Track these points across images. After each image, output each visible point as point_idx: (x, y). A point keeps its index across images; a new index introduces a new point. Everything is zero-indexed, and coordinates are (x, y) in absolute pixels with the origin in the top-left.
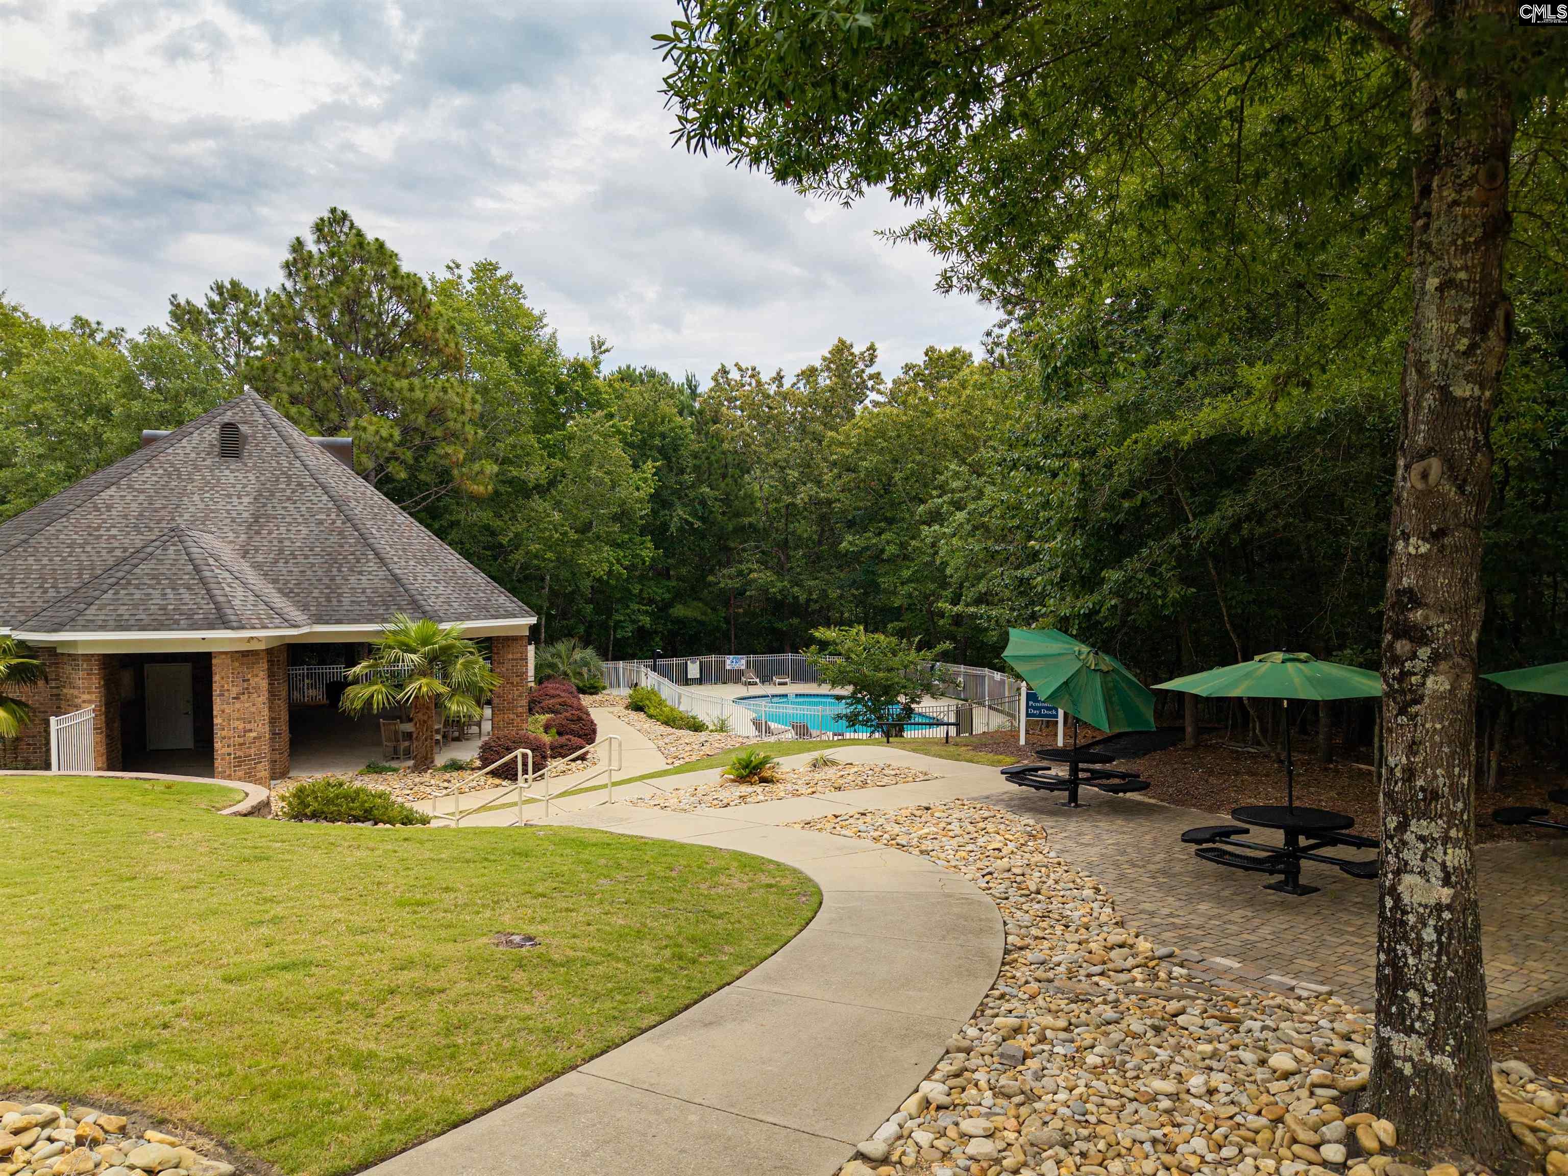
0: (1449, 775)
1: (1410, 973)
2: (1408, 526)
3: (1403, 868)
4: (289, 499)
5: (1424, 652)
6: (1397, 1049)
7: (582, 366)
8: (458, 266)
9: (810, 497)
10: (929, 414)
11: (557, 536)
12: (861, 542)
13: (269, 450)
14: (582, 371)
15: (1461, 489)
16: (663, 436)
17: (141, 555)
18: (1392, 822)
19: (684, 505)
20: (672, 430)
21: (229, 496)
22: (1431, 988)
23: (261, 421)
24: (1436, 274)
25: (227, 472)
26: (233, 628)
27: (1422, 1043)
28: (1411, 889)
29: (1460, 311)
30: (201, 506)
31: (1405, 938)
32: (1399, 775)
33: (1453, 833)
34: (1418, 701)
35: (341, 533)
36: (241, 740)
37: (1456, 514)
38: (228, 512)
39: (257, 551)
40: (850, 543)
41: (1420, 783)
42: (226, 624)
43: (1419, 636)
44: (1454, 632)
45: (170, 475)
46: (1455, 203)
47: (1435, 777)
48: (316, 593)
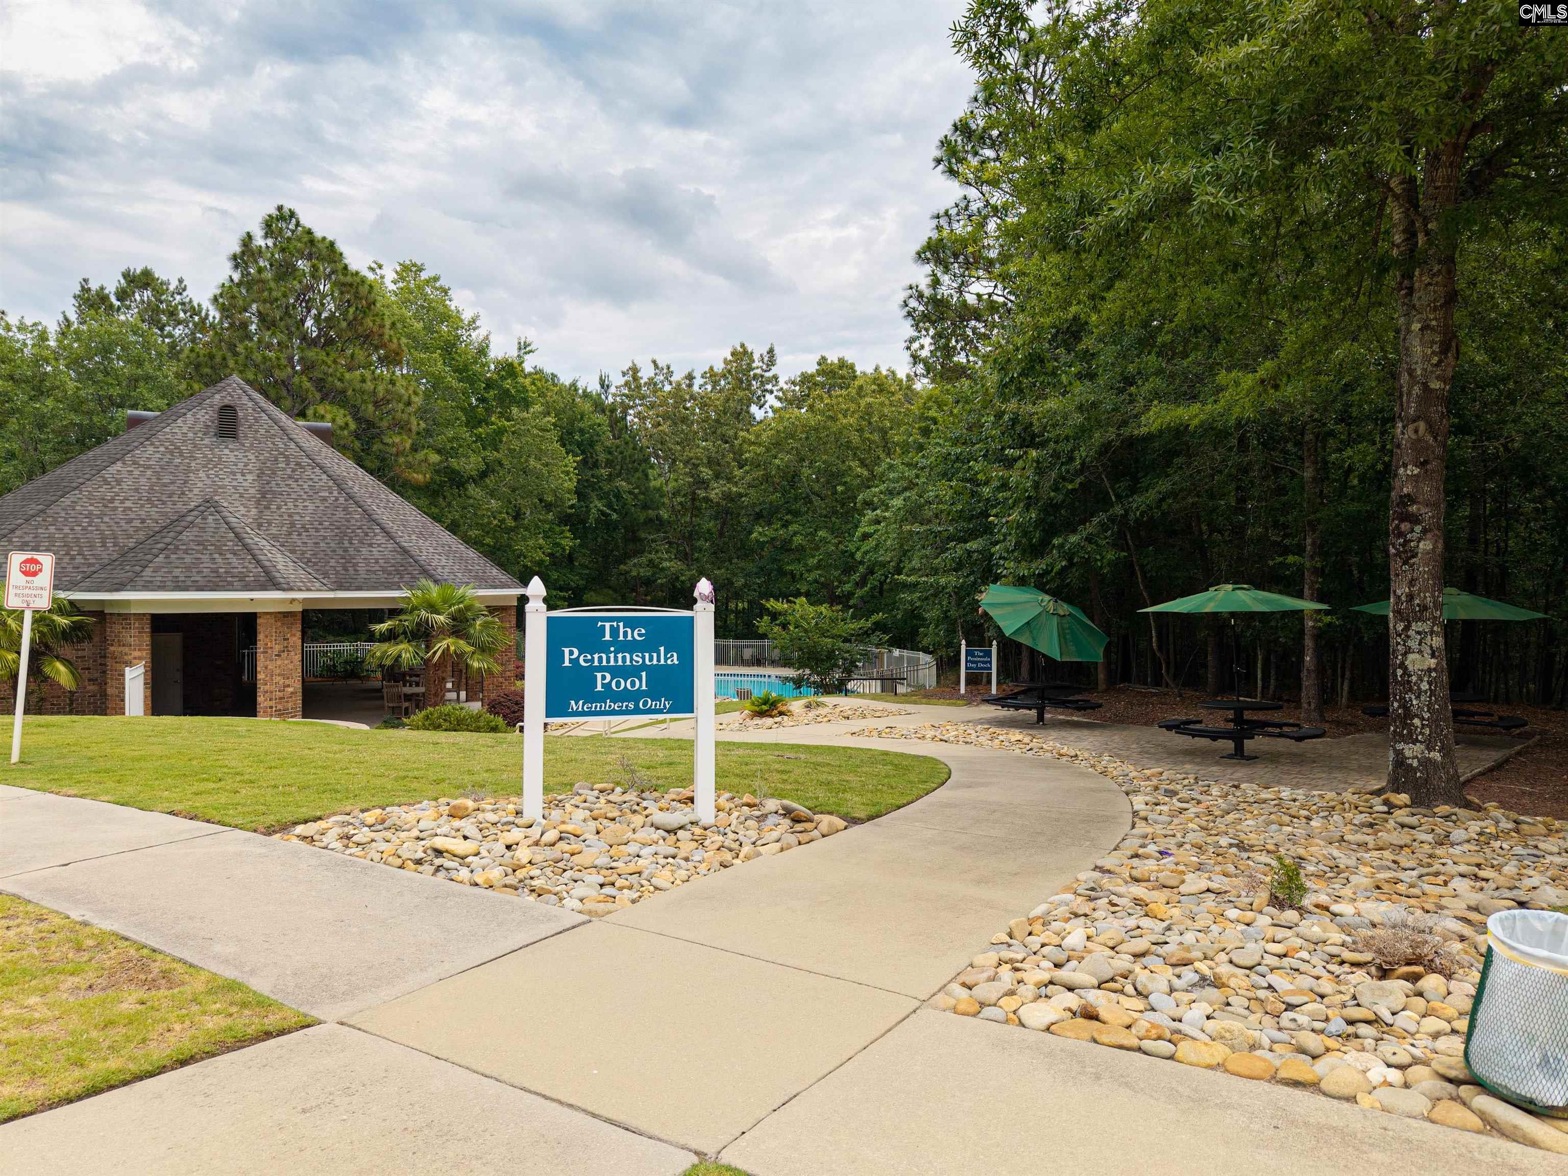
0: (1433, 596)
1: (1414, 710)
2: (1406, 459)
3: (1408, 651)
4: (290, 477)
5: (1418, 529)
6: (1408, 753)
7: (511, 365)
8: (380, 267)
9: (723, 492)
10: (833, 419)
11: (495, 522)
12: (769, 532)
13: (262, 431)
14: (509, 369)
15: (1435, 438)
16: (582, 431)
17: (183, 524)
18: (1400, 627)
19: (600, 498)
20: (591, 427)
21: (234, 473)
22: (1426, 715)
23: (250, 404)
24: (1419, 321)
25: (226, 451)
26: (284, 590)
27: (1423, 747)
28: (1414, 662)
29: (1433, 342)
30: (209, 482)
31: (1411, 690)
32: (1403, 599)
33: (1435, 628)
34: (1415, 556)
35: (345, 509)
36: (281, 694)
37: (1433, 453)
38: (235, 487)
39: (270, 524)
40: (760, 533)
41: (1417, 601)
42: (277, 586)
43: (1414, 519)
44: (1433, 517)
45: (172, 453)
46: (1430, 284)
47: (1425, 597)
48: (333, 563)
